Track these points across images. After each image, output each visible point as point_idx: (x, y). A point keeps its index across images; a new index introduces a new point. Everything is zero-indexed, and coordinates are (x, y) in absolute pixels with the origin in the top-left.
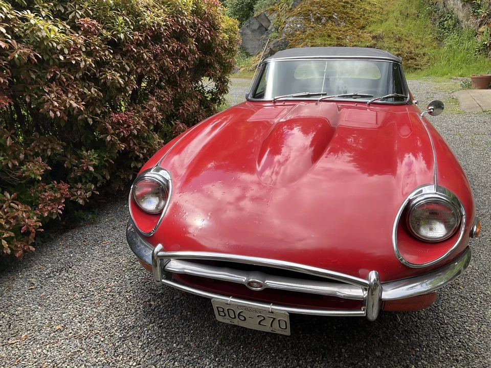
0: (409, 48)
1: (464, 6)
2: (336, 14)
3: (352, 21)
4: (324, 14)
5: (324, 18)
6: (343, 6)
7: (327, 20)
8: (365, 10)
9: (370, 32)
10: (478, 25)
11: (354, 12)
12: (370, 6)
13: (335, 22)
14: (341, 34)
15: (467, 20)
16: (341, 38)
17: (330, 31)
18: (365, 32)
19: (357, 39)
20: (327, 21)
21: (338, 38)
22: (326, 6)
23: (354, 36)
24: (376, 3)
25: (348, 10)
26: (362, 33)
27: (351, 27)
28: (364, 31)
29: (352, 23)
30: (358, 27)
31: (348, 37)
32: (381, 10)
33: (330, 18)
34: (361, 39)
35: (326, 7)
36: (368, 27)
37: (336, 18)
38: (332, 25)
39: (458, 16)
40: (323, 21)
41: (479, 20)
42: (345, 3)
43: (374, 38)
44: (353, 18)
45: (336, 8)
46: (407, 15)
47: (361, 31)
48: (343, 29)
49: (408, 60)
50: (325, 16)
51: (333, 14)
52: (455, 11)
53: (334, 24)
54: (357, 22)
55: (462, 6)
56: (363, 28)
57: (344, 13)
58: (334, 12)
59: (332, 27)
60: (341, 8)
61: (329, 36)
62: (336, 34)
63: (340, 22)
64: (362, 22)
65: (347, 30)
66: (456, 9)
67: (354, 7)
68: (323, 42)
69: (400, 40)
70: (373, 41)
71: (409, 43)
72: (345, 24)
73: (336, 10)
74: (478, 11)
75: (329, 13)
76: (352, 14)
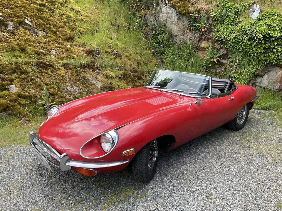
0: (131, 65)
1: (179, 19)
2: (29, 19)
3: (54, 29)
4: (10, 17)
5: (12, 24)
6: (39, 10)
7: (17, 26)
8: (68, 17)
9: (82, 45)
10: (198, 40)
11: (55, 19)
12: (73, 13)
13: (29, 30)
14: (42, 47)
15: (183, 35)
16: (42, 53)
17: (23, 42)
18: (76, 45)
19: (66, 54)
20: (17, 28)
21: (37, 53)
22: (11, 6)
23: (62, 50)
24: (80, 10)
25: (47, 15)
26: (71, 46)
27: (54, 37)
28: (74, 43)
29: (54, 33)
30: (64, 37)
31: (53, 52)
32: (88, 18)
33: (22, 23)
34: (72, 54)
35: (12, 9)
36: (76, 38)
37: (30, 23)
38: (26, 34)
39: (171, 30)
40: (10, 27)
41: (198, 35)
42: (40, 5)
43: (89, 53)
44: (55, 26)
45: (28, 11)
46: (118, 26)
47: (68, 44)
48: (44, 40)
49: (136, 81)
50: (12, 21)
51: (26, 19)
52: (168, 25)
53: (28, 32)
54: (61, 31)
55: (178, 19)
56: (71, 39)
57: (41, 19)
58: (26, 16)
59: (27, 37)
60: (36, 11)
61: (23, 50)
62: (34, 47)
63: (36, 30)
64: (68, 32)
65: (49, 42)
66: (169, 23)
67: (53, 12)
68: (14, 59)
69: (118, 55)
70: (88, 58)
71: (129, 59)
72: (44, 34)
73: (30, 14)
74: (196, 25)
75: (19, 17)
76: (53, 21)
